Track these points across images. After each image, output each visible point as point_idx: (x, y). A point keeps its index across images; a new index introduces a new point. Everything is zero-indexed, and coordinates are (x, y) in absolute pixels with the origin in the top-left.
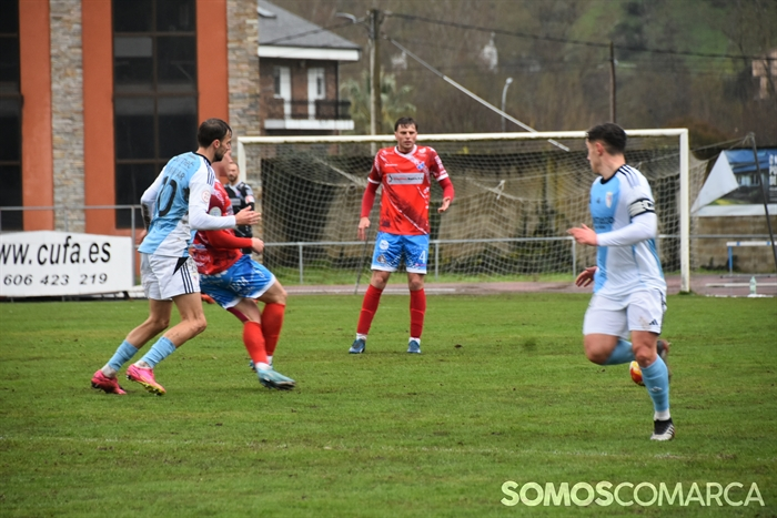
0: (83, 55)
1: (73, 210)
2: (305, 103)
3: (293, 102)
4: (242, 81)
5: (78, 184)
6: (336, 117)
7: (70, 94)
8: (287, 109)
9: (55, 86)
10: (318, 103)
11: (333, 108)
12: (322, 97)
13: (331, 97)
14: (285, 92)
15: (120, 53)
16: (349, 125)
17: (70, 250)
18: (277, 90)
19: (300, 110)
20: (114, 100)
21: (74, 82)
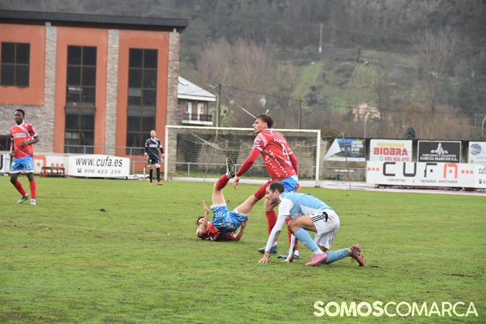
0: (118, 95)
1: (111, 148)
2: (196, 115)
3: (192, 115)
4: (171, 106)
5: (113, 139)
6: (207, 120)
7: (112, 108)
8: (190, 117)
9: (107, 105)
10: (201, 115)
11: (206, 117)
12: (202, 113)
13: (206, 114)
14: (190, 111)
15: (130, 95)
16: (211, 123)
17: (108, 162)
18: (187, 110)
19: (195, 117)
20: (127, 111)
21: (114, 104)
